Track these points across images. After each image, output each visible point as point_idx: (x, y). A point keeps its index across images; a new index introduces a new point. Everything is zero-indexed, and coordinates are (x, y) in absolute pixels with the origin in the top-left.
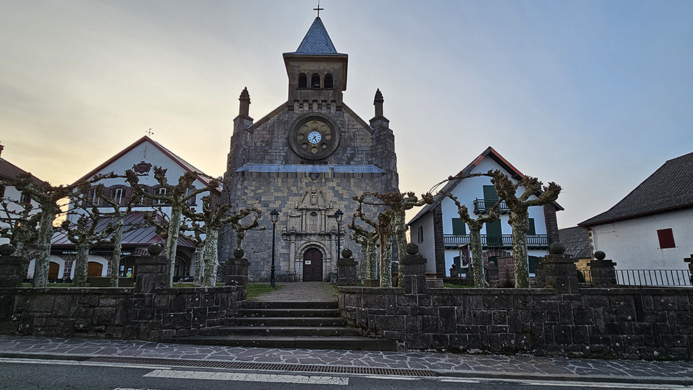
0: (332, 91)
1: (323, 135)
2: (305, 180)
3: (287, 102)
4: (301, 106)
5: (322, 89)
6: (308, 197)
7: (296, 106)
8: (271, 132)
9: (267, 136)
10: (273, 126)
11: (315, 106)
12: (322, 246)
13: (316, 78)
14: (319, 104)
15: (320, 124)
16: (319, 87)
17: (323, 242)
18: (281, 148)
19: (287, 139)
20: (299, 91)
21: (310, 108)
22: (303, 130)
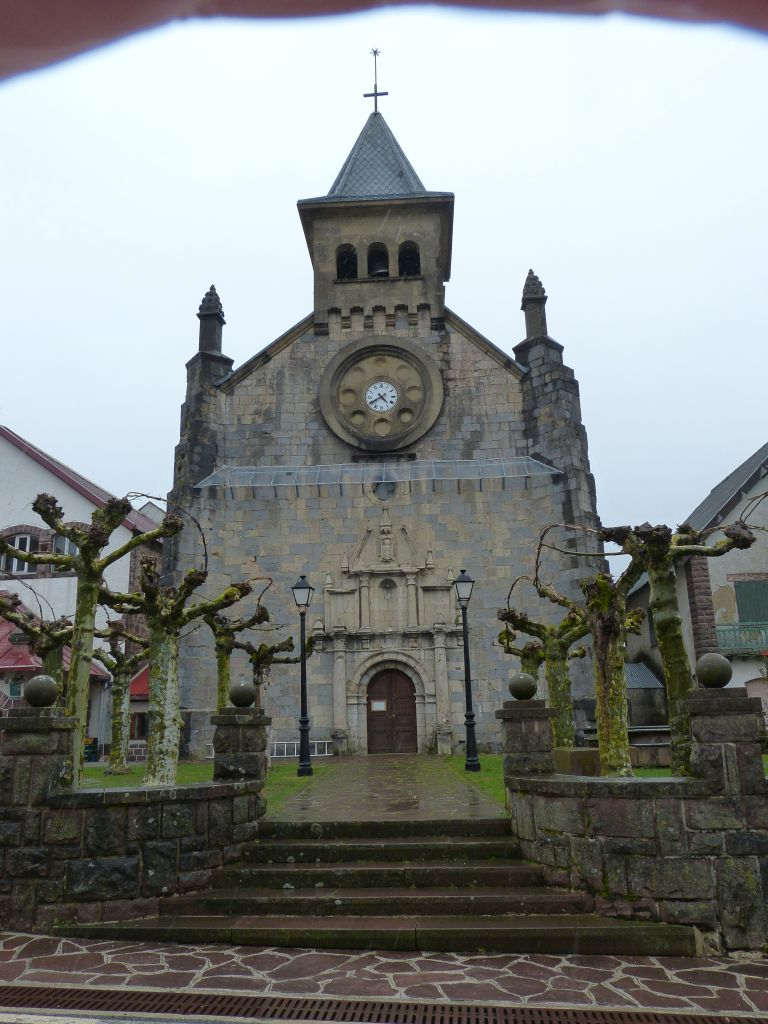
0: (418, 284)
1: (403, 390)
2: (362, 503)
3: (311, 317)
4: (346, 323)
5: (394, 280)
6: (371, 545)
7: (334, 323)
8: (278, 388)
9: (269, 399)
10: (280, 374)
11: (380, 321)
12: (412, 663)
13: (378, 254)
14: (389, 316)
15: (392, 364)
16: (387, 274)
17: (414, 654)
18: (303, 426)
19: (317, 403)
20: (339, 288)
21: (368, 326)
22: (351, 379)
